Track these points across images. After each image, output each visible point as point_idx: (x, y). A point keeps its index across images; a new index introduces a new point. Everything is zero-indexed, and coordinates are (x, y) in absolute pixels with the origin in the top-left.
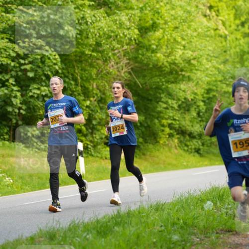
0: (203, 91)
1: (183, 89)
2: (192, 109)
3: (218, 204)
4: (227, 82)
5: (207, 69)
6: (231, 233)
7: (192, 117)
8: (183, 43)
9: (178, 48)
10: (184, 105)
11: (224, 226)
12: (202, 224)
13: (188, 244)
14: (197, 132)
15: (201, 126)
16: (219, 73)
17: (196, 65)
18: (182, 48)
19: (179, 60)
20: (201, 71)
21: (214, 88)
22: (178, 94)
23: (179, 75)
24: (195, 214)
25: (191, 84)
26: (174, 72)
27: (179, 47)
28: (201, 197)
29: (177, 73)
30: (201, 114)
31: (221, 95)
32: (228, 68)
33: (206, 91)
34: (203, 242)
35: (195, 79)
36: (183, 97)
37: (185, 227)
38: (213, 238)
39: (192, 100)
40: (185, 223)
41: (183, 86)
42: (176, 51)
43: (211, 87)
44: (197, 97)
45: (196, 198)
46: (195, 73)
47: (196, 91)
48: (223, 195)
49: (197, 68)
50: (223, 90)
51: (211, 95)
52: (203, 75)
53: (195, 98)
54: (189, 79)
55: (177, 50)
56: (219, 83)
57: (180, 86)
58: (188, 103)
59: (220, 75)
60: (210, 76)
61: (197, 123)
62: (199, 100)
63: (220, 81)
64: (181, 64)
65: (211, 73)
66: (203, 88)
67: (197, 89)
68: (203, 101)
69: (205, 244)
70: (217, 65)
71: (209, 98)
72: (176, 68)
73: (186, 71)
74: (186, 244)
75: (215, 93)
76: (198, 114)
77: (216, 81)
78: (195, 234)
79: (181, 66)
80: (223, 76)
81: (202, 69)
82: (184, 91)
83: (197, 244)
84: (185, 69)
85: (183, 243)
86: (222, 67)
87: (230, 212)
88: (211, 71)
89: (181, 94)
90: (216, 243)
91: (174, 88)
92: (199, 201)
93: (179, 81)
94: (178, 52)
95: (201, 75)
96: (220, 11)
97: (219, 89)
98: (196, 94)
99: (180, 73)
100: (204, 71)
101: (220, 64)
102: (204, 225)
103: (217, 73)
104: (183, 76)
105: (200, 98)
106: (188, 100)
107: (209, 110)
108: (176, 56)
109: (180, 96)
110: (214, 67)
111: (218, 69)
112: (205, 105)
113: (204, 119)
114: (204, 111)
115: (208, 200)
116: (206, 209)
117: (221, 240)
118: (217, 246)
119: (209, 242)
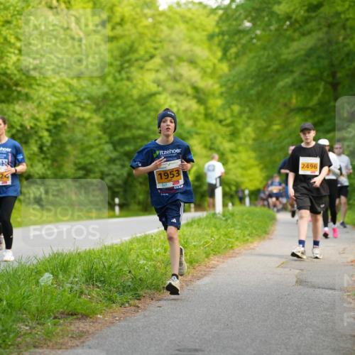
0: (47, 115)
1: (18, 112)
2: (32, 141)
3: (61, 276)
4: (82, 105)
5: (54, 85)
6: (75, 317)
7: (32, 152)
8: (18, 44)
9: (10, 53)
10: (20, 135)
11: (65, 308)
12: (34, 306)
13: (11, 336)
14: (38, 174)
15: (44, 165)
16: (71, 91)
17: (38, 78)
18: (17, 52)
19: (12, 70)
20: (44, 87)
21: (64, 112)
22: (11, 119)
23: (13, 91)
24: (25, 291)
25: (30, 105)
26: (5, 87)
27: (12, 50)
28: (36, 268)
29: (9, 88)
30: (45, 149)
31: (74, 123)
32: (84, 85)
33: (52, 117)
34: (34, 331)
35: (35, 97)
36: (19, 124)
37: (10, 310)
38: (49, 324)
39: (31, 128)
40: (10, 305)
41: (18, 108)
42: (7, 56)
43: (59, 110)
44: (39, 124)
45: (29, 269)
46: (35, 89)
47: (37, 116)
48: (68, 264)
49: (38, 82)
50: (76, 116)
51: (59, 122)
52: (48, 93)
53: (36, 125)
54: (28, 98)
55: (9, 54)
56: (71, 105)
57: (14, 108)
58: (26, 132)
59: (72, 94)
60: (57, 95)
61: (39, 161)
62: (42, 129)
63: (73, 103)
64: (15, 75)
65: (59, 90)
66: (48, 112)
67: (38, 112)
68: (48, 130)
69: (37, 334)
70: (68, 80)
71: (56, 127)
72: (8, 81)
73: (23, 86)
74: (8, 334)
75: (64, 120)
76: (41, 148)
77: (66, 102)
78: (23, 321)
79: (15, 79)
80: (76, 96)
81: (46, 85)
82: (20, 115)
83: (25, 334)
84: (21, 83)
85: (5, 333)
86: (74, 82)
87: (76, 287)
88: (59, 87)
89: (16, 119)
90: (52, 332)
91: (5, 110)
92: (33, 274)
93: (13, 99)
94: (11, 58)
95: (44, 93)
96: (72, 2)
97: (70, 114)
98: (37, 119)
99: (14, 88)
100: (49, 87)
101: (72, 78)
102: (37, 308)
103: (68, 90)
104: (19, 93)
105: (44, 125)
106: (26, 128)
107: (56, 143)
108: (7, 64)
109: (15, 122)
110: (63, 81)
111: (70, 85)
112: (50, 136)
113: (48, 156)
114: (48, 144)
115: (46, 271)
116: (43, 284)
117: (60, 328)
118: (54, 335)
119: (43, 331)
